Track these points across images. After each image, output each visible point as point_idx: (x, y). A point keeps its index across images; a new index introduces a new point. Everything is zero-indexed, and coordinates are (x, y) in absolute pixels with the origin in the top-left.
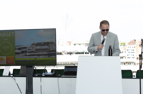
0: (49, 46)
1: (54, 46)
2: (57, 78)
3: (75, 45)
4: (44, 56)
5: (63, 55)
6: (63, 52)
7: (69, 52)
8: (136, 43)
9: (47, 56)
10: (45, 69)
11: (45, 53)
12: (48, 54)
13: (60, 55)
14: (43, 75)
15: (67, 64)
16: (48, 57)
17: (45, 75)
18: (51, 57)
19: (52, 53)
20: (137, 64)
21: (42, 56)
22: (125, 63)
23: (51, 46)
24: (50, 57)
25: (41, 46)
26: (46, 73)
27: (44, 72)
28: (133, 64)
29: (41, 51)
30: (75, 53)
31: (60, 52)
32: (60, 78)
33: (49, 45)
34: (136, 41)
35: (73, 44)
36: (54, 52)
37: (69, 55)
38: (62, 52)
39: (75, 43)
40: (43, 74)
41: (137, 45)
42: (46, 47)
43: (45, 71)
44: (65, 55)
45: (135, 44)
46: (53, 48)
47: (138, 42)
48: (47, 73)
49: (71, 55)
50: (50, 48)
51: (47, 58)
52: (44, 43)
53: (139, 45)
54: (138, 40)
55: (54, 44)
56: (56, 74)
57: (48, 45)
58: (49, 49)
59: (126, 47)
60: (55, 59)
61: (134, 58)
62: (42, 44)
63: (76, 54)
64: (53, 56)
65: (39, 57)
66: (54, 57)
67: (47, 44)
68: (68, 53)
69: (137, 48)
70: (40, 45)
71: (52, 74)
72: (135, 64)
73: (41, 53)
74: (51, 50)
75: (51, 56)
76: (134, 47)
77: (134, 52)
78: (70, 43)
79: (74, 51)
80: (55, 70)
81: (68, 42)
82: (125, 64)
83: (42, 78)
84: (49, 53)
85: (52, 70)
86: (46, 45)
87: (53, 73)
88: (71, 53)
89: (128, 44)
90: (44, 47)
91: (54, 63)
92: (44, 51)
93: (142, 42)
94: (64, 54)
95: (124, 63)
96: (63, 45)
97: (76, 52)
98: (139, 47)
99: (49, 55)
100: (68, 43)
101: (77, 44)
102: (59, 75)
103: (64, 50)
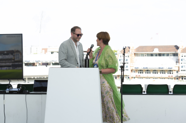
0: (14, 56)
1: (20, 55)
2: (24, 95)
3: (52, 53)
4: (8, 68)
5: (36, 66)
6: (37, 62)
7: (44, 62)
8: (130, 51)
9: (11, 68)
10: (9, 84)
11: (9, 63)
12: (12, 65)
13: (33, 66)
14: (6, 92)
15: (42, 78)
16: (13, 69)
17: (9, 91)
18: (17, 69)
19: (17, 63)
20: (131, 78)
21: (5, 68)
22: (117, 76)
23: (16, 55)
24: (14, 69)
25: (4, 56)
26: (10, 89)
27: (9, 88)
28: (126, 78)
29: (4, 61)
30: (52, 63)
31: (32, 63)
32: (28, 95)
33: (14, 54)
34: (130, 48)
35: (49, 51)
36: (20, 63)
37: (45, 66)
38: (35, 62)
39: (52, 51)
40: (6, 90)
41: (131, 53)
42: (10, 56)
43: (9, 86)
44: (40, 66)
45: (128, 52)
46: (19, 57)
47: (133, 49)
48: (12, 89)
49: (47, 66)
50: (15, 58)
51: (11, 70)
52: (7, 51)
53: (134, 54)
54: (133, 47)
55: (20, 53)
56: (24, 90)
57: (12, 54)
58: (14, 60)
59: (118, 56)
60: (21, 71)
61: (128, 70)
62: (5, 52)
63: (54, 65)
64: (19, 67)
65: (2, 69)
66: (20, 69)
67: (12, 52)
68: (43, 64)
69: (131, 57)
70: (2, 55)
71: (18, 90)
72: (128, 78)
73: (4, 64)
74: (16, 60)
75: (17, 67)
76: (128, 57)
77: (128, 63)
78: (46, 50)
79: (51, 61)
80: (22, 85)
81: (43, 49)
82: (117, 78)
83: (6, 95)
84: (14, 63)
85: (19, 86)
86: (10, 54)
87: (20, 89)
88: (47, 63)
89: (120, 52)
90: (7, 57)
91: (20, 76)
92: (7, 61)
93: (124, 51)
94: (38, 64)
95: (115, 76)
96: (36, 54)
97: (54, 63)
98: (134, 56)
99: (14, 66)
100: (44, 51)
101: (55, 52)
102: (27, 91)
103: (37, 60)
